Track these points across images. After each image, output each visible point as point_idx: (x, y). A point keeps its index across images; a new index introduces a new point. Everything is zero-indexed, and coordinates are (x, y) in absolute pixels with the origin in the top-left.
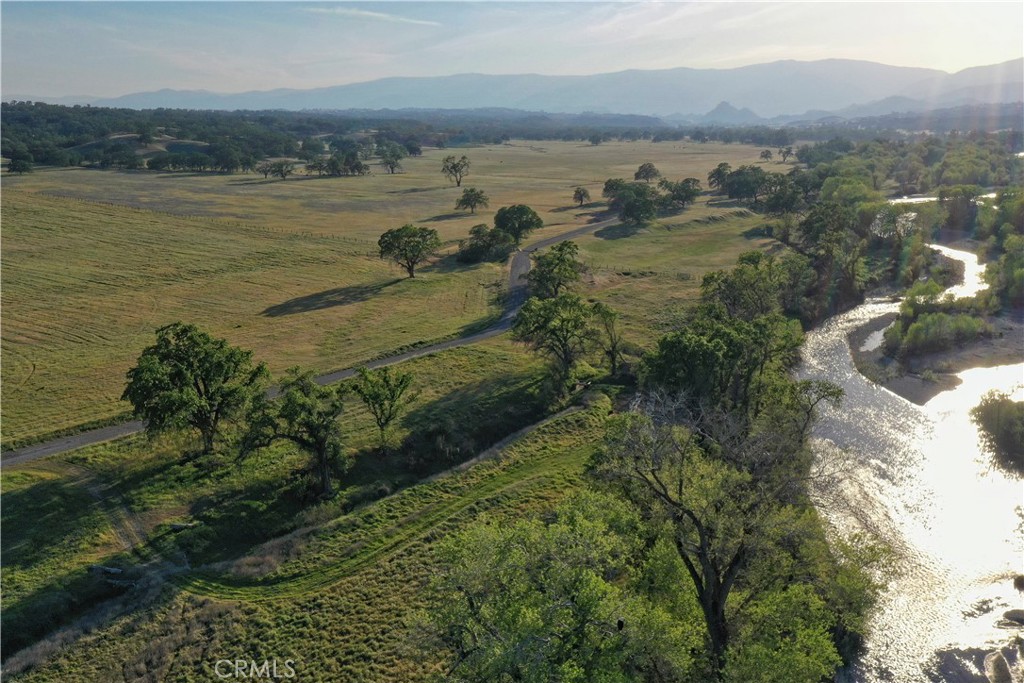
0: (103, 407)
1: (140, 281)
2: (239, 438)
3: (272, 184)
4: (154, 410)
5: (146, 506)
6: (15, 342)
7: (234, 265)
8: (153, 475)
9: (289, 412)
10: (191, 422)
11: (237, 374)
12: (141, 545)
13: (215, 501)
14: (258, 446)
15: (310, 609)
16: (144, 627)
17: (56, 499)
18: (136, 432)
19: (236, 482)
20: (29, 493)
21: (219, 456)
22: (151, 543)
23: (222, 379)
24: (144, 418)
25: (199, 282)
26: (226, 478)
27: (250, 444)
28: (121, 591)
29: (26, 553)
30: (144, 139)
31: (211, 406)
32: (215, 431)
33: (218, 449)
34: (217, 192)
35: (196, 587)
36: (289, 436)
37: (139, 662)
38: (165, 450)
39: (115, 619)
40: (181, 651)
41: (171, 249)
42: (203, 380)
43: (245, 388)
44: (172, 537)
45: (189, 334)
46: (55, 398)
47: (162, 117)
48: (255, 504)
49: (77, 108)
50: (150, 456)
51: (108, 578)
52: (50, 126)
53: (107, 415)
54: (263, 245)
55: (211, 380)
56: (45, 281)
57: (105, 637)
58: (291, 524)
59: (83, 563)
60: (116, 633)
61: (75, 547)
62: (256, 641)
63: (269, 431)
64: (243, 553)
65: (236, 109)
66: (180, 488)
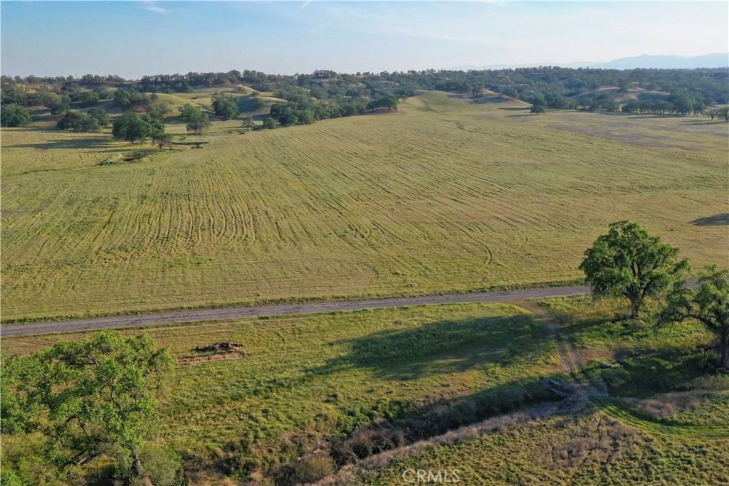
0: (566, 273)
1: (604, 190)
2: (659, 312)
3: (717, 125)
4: (599, 280)
5: (584, 345)
6: (518, 222)
7: (676, 185)
8: (592, 326)
9: (703, 299)
10: (625, 294)
11: (665, 264)
12: (577, 371)
13: (634, 353)
14: (673, 320)
15: (696, 453)
16: (570, 427)
17: (527, 327)
18: (585, 293)
19: (652, 343)
20: (512, 319)
21: (642, 321)
22: (583, 372)
23: (652, 266)
24: (592, 285)
25: (647, 194)
26: (644, 339)
27: (667, 317)
28: (559, 398)
29: (504, 357)
30: (622, 90)
31: (641, 284)
32: (641, 303)
33: (642, 317)
34: (672, 129)
35: (610, 410)
36: (699, 317)
37: (564, 449)
38: (602, 310)
39: (552, 415)
40: (593, 452)
41: (630, 169)
42: (638, 265)
43: (669, 276)
44: (599, 371)
45: (633, 230)
46: (536, 262)
47: (638, 75)
48: (664, 363)
49: (580, 70)
50: (592, 312)
51: (552, 387)
52: (561, 82)
53: (568, 279)
54: (701, 171)
55: (644, 265)
56: (541, 185)
57: (544, 426)
58: (690, 385)
59: (538, 373)
60: (551, 425)
61: (534, 361)
62: (649, 462)
63: (684, 311)
64: (648, 397)
65: (696, 68)
66: (609, 338)
